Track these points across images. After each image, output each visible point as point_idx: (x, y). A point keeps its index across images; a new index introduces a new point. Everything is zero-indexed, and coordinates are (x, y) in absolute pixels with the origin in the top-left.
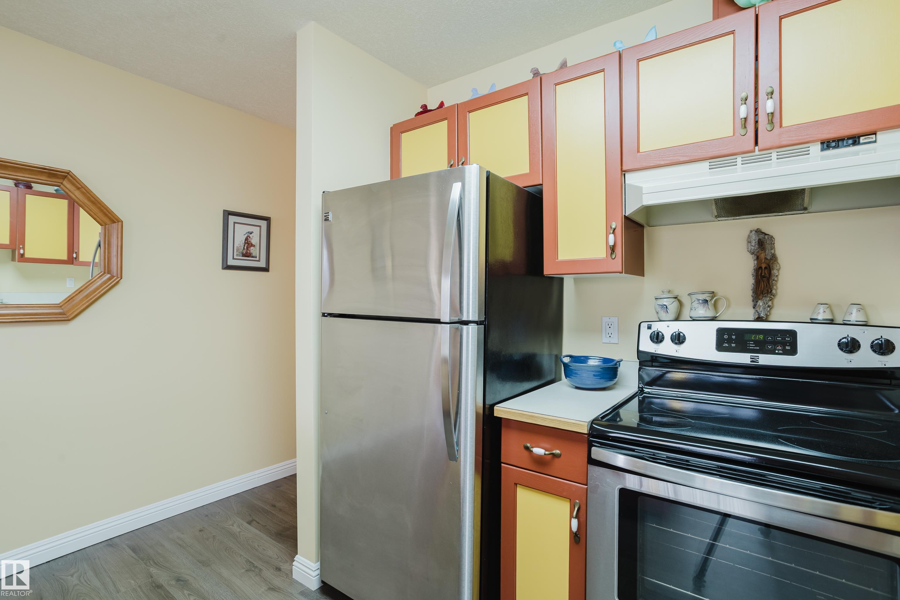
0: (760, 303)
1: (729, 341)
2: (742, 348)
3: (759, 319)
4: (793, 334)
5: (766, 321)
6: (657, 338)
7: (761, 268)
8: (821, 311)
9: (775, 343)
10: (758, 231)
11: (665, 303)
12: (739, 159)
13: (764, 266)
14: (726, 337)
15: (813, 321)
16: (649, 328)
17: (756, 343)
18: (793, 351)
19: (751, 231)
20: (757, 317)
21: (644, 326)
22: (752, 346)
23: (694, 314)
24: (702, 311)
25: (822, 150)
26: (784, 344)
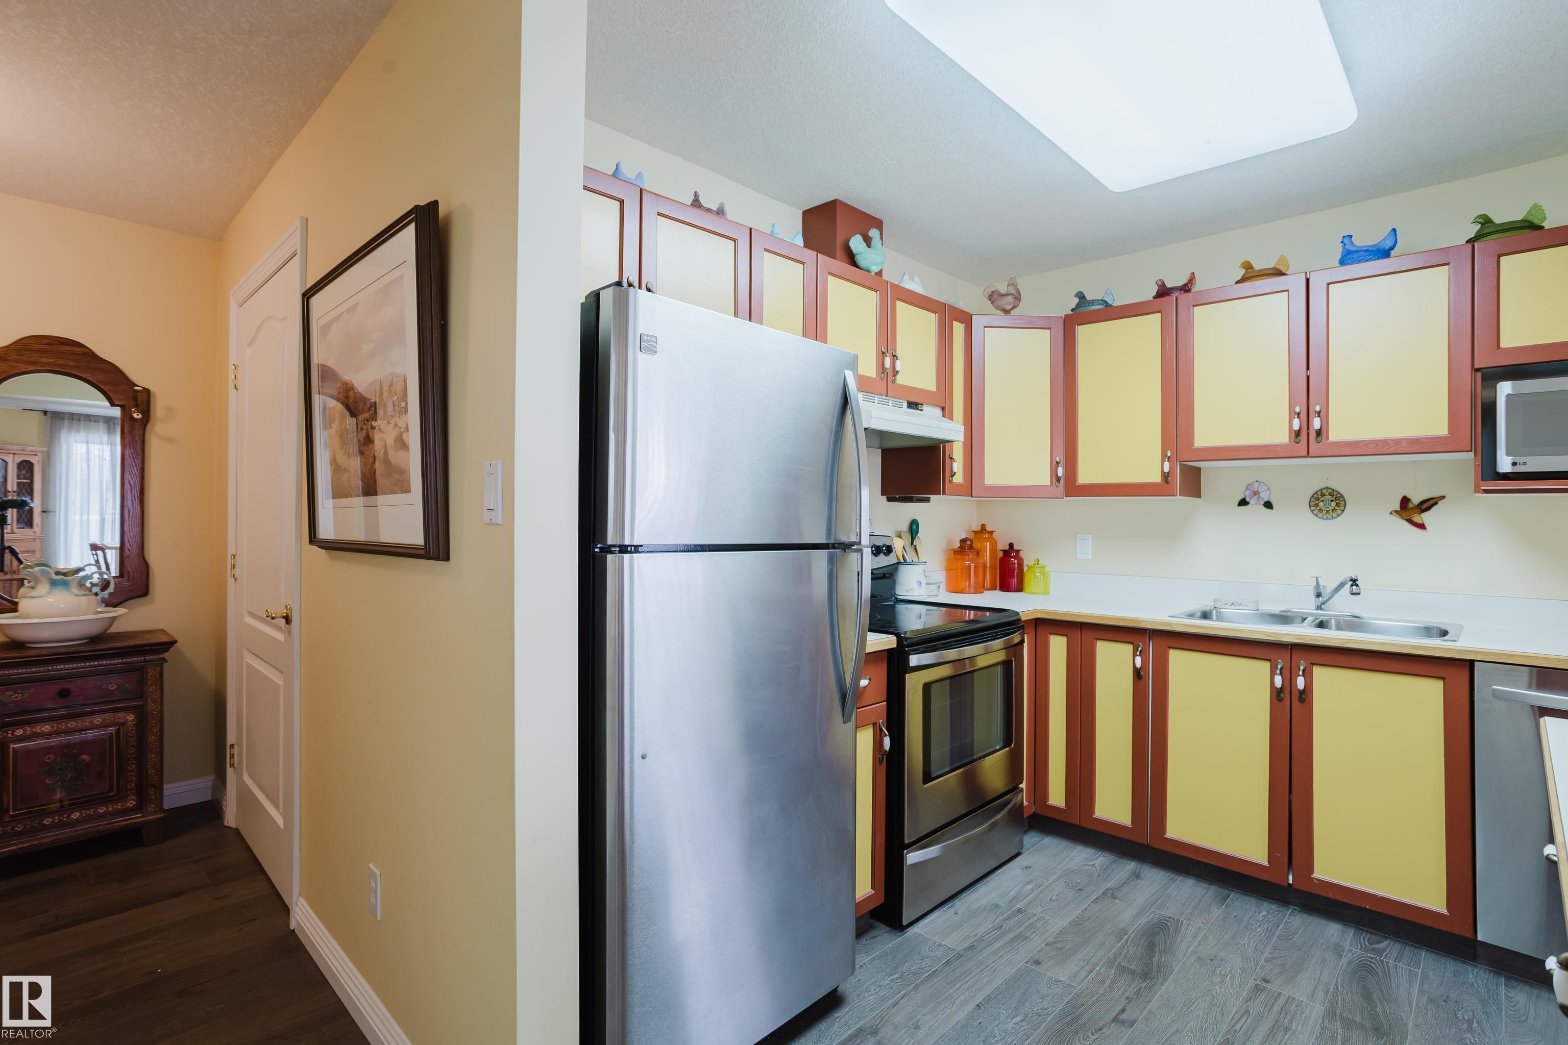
25: (908, 407)
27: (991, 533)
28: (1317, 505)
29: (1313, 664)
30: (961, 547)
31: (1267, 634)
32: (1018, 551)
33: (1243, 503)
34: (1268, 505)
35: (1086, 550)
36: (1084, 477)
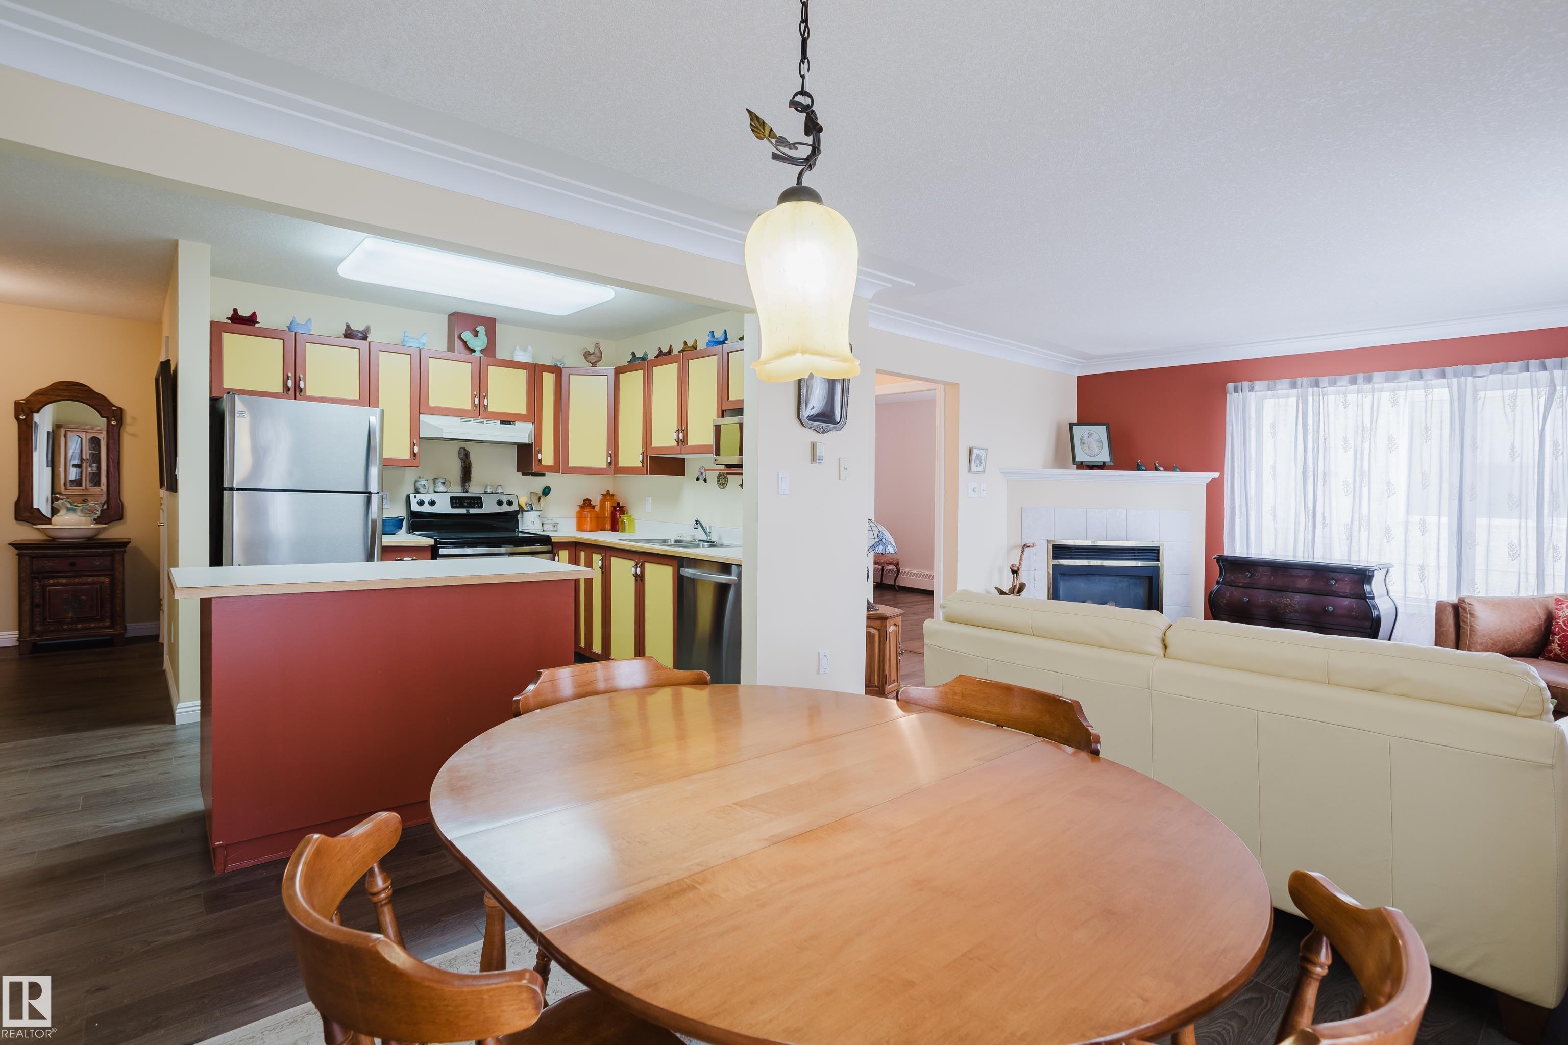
0: (467, 484)
1: (456, 503)
2: (462, 506)
3: (467, 492)
4: (480, 499)
5: (467, 493)
6: (421, 503)
7: (466, 467)
8: (489, 488)
9: (475, 503)
10: (464, 449)
11: (423, 484)
12: (472, 420)
13: (467, 466)
14: (454, 501)
15: (486, 493)
16: (415, 497)
17: (468, 503)
18: (481, 507)
19: (461, 448)
20: (465, 491)
21: (412, 497)
22: (466, 505)
23: (437, 490)
24: (441, 488)
25: (501, 424)
26: (478, 503)
27: (613, 496)
28: (719, 481)
29: (645, 562)
30: (584, 504)
31: (647, 548)
32: (623, 507)
33: (698, 479)
34: (705, 480)
35: (649, 507)
36: (622, 463)
